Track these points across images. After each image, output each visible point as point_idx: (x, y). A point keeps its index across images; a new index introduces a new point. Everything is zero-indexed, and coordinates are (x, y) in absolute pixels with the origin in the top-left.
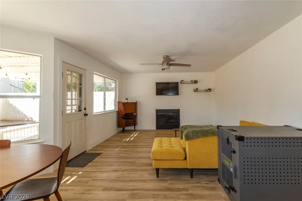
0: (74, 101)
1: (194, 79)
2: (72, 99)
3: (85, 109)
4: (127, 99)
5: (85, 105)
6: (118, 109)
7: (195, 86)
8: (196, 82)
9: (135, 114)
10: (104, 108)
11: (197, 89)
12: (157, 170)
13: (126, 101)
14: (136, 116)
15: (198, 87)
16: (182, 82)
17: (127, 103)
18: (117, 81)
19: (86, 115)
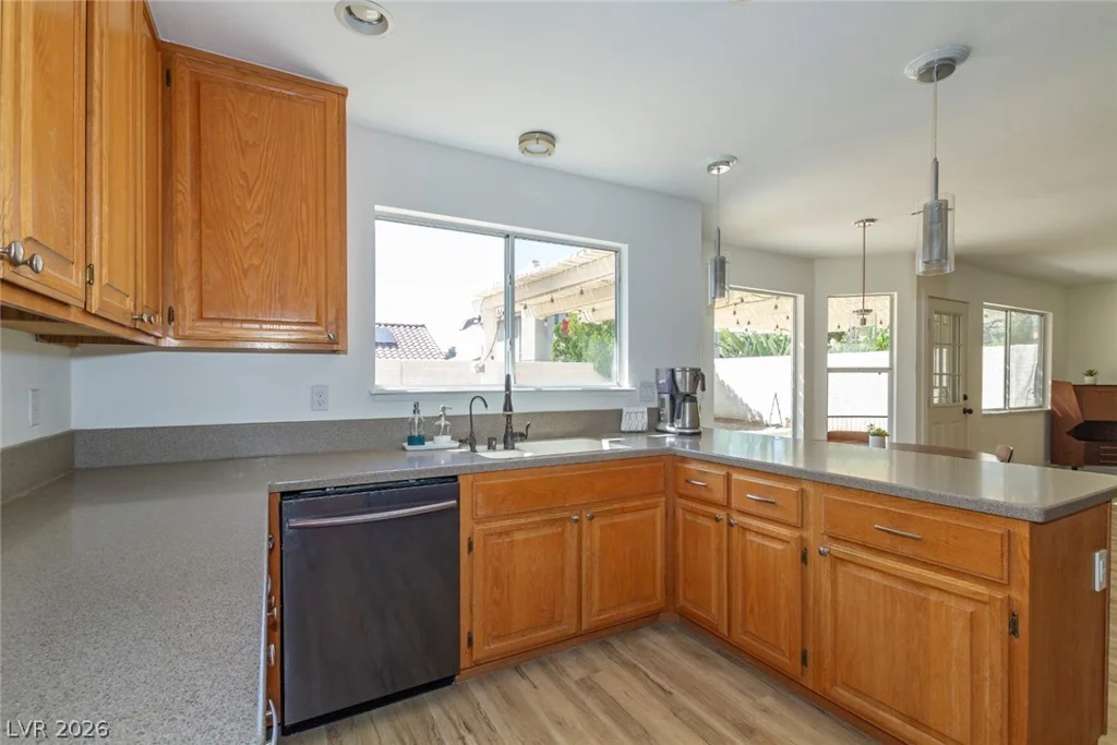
0: (944, 377)
2: (941, 375)
3: (965, 398)
4: (1091, 373)
5: (966, 388)
6: (1054, 403)
10: (1006, 400)
17: (1093, 386)
18: (1051, 315)
19: (968, 411)
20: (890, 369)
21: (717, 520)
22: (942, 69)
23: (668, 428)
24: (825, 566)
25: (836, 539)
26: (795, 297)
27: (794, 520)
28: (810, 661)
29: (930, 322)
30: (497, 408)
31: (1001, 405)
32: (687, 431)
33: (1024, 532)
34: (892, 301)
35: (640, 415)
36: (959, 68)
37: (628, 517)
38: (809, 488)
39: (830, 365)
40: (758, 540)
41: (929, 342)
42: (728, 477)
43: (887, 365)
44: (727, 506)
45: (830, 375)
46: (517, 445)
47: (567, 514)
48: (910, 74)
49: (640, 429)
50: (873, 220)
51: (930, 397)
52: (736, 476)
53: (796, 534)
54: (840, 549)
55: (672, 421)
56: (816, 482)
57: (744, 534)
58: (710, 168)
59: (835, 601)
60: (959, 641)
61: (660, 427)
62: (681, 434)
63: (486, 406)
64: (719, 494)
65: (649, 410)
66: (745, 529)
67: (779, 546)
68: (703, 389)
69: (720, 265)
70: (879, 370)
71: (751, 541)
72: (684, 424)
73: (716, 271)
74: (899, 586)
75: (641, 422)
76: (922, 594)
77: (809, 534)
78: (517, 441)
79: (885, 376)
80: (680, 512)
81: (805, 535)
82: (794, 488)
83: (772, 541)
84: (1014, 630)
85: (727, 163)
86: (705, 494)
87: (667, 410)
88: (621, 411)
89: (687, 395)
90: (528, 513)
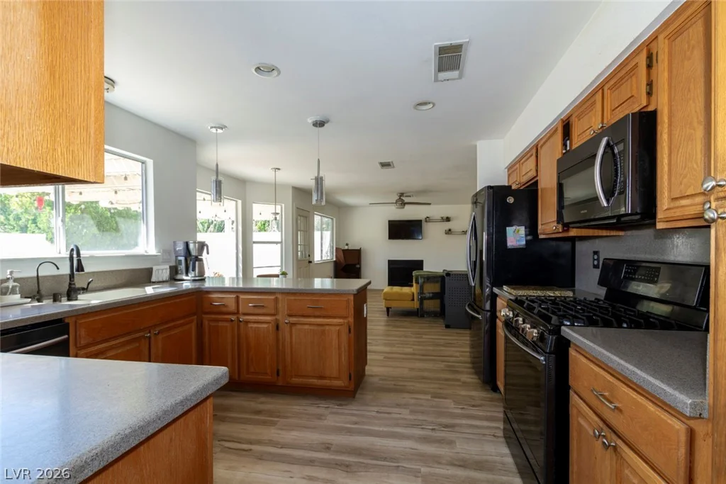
0: (302, 246)
1: (445, 215)
3: (309, 256)
4: (347, 245)
5: (309, 251)
6: (336, 257)
7: (447, 226)
8: (448, 219)
9: (358, 266)
10: (322, 257)
11: (450, 230)
12: (388, 309)
13: (346, 247)
14: (360, 268)
15: (450, 228)
16: (428, 219)
17: (348, 250)
18: (335, 219)
19: (310, 262)
20: (281, 242)
21: (232, 321)
22: (320, 124)
23: (185, 277)
24: (287, 328)
25: (290, 316)
26: (236, 201)
27: (273, 312)
28: (281, 373)
29: (297, 219)
30: (65, 270)
31: (320, 259)
32: (197, 278)
33: (352, 298)
34: (282, 208)
35: (164, 271)
36: (326, 125)
37: (176, 331)
38: (280, 296)
39: (254, 240)
40: (255, 325)
41: (296, 229)
42: (238, 297)
43: (280, 240)
44: (237, 313)
45: (255, 245)
46: (79, 297)
47: (141, 334)
48: (310, 121)
49: (164, 279)
50: (279, 169)
51: (297, 255)
52: (242, 297)
53: (273, 318)
54: (293, 320)
55: (187, 275)
56: (283, 293)
57: (247, 325)
58: (212, 127)
59: (291, 342)
60: (335, 342)
61: (179, 277)
62: (194, 280)
63: (58, 269)
64: (232, 307)
65: (171, 267)
66: (247, 322)
67: (265, 326)
68: (208, 253)
69: (218, 184)
70: (277, 243)
71: (251, 327)
72: (195, 274)
73: (216, 187)
74: (315, 328)
75: (165, 275)
76: (322, 328)
77: (279, 317)
78: (80, 294)
79: (279, 245)
80: (206, 323)
81: (277, 317)
82: (273, 297)
83: (261, 324)
84: (350, 332)
85: (222, 129)
86: (224, 309)
87: (183, 267)
88: (152, 269)
89: (196, 257)
90: (115, 338)
